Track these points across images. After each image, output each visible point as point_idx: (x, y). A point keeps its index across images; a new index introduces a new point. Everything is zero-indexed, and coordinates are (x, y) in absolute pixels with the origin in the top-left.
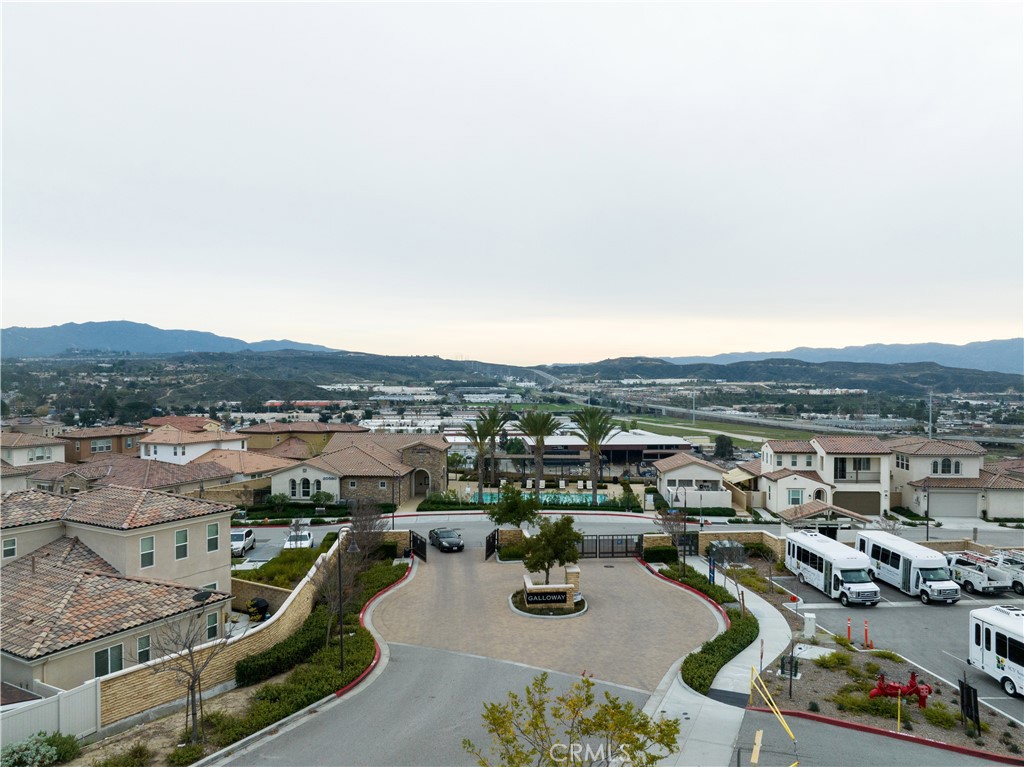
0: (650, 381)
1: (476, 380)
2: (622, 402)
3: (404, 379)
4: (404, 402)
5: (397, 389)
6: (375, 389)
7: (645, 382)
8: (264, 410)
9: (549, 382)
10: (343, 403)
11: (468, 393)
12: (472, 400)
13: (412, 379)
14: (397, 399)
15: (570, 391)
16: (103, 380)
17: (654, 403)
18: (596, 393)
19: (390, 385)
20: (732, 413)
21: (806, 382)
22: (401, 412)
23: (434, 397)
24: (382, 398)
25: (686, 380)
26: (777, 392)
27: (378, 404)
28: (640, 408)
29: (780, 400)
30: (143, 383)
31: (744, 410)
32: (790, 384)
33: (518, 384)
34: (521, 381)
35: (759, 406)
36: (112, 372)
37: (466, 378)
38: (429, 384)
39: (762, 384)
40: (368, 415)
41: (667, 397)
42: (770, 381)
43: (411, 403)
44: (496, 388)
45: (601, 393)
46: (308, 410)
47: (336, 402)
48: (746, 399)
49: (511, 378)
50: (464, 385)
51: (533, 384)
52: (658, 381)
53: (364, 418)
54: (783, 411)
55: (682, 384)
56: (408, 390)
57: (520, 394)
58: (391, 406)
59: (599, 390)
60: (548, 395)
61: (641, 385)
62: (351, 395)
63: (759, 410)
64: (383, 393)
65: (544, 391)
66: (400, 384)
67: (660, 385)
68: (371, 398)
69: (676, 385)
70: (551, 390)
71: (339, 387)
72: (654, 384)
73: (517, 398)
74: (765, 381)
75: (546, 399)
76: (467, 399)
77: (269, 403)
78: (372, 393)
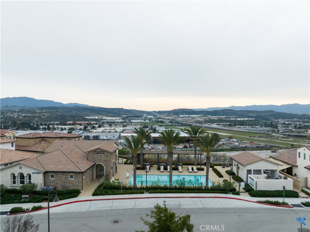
0: (188, 116)
1: (135, 115)
2: (180, 122)
3: (112, 115)
4: (112, 122)
5: (110, 118)
6: (103, 118)
7: (187, 116)
8: (66, 125)
9: (157, 116)
10: (92, 122)
11: (132, 119)
12: (133, 122)
13: (115, 115)
14: (110, 121)
15: (164, 119)
16: (16, 115)
17: (190, 122)
18: (172, 119)
19: (108, 117)
20: (214, 125)
21: (235, 116)
22: (110, 125)
23: (121, 121)
24: (105, 121)
25: (199, 116)
26: (227, 119)
27: (103, 123)
28: (186, 124)
29: (228, 122)
30: (29, 116)
31: (218, 125)
32: (231, 117)
33: (148, 117)
34: (149, 116)
35: (222, 123)
36: (19, 112)
37: (131, 115)
38: (120, 117)
39: (222, 117)
40: (100, 127)
41: (194, 121)
42: (224, 116)
43: (114, 122)
44: (141, 118)
45: (174, 119)
46: (81, 125)
47: (90, 122)
48: (218, 121)
49: (146, 115)
50: (131, 117)
51: (152, 117)
52: (191, 116)
53: (98, 127)
54: (230, 125)
55: (198, 117)
56: (113, 118)
57: (148, 120)
58: (108, 123)
59: (173, 119)
60: (157, 120)
61: (186, 117)
62: (95, 120)
63: (222, 125)
64: (105, 119)
65: (156, 119)
66: (111, 116)
67: (191, 117)
68: (101, 121)
69: (196, 117)
70: (158, 119)
71: (91, 117)
72: (189, 117)
73: (147, 121)
74: (223, 116)
75: (157, 121)
76: (132, 121)
77: (68, 122)
78: (102, 119)
